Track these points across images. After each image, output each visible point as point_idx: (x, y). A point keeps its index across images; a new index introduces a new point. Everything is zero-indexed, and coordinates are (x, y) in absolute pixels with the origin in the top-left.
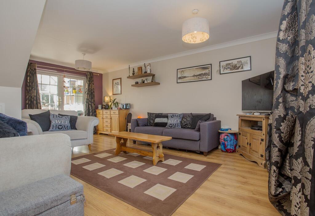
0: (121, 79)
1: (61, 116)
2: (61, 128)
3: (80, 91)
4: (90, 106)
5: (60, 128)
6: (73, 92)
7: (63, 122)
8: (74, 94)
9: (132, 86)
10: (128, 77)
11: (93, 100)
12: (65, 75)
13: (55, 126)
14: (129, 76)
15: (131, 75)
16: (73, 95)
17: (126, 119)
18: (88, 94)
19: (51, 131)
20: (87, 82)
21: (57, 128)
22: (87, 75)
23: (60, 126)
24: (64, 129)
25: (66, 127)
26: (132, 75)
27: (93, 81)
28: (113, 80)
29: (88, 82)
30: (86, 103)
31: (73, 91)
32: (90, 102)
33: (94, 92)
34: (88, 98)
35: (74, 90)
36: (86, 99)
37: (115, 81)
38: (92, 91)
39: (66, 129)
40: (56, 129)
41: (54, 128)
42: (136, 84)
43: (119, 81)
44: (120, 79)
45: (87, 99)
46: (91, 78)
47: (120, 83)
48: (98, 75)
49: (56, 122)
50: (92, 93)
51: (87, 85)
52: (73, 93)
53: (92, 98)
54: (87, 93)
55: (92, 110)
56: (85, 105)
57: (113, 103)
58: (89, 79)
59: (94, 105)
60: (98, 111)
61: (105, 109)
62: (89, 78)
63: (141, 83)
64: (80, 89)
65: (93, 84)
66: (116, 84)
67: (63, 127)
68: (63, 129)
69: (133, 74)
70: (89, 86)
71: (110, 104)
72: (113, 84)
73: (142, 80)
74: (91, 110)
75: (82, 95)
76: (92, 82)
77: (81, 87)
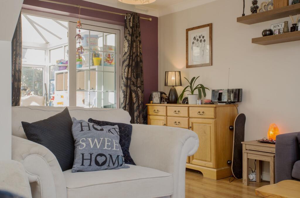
0: (210, 26)
1: (99, 127)
2: (104, 163)
3: (108, 60)
4: (134, 95)
5: (100, 163)
6: (93, 62)
7: (106, 144)
8: (96, 67)
9: (255, 41)
10: (239, 20)
11: (139, 82)
12: (82, 21)
13: (87, 156)
14: (244, 15)
15: (248, 12)
16: (94, 70)
17: (232, 130)
18: (129, 66)
19: (78, 171)
20: (126, 37)
21: (93, 163)
22: (125, 21)
23: (101, 155)
24: (111, 164)
25: (114, 161)
26: (250, 13)
27: (140, 35)
28: (188, 30)
29: (129, 38)
30: (124, 88)
31: (94, 58)
32: (133, 84)
33: (141, 61)
34: (129, 76)
35: (95, 56)
36: (124, 79)
37: (192, 34)
38: (139, 60)
39: (116, 165)
40: (90, 165)
41: (86, 163)
42: (265, 35)
43: (205, 32)
44: (208, 28)
45: (127, 78)
46: (137, 27)
47: (207, 38)
48: (150, 19)
49: (88, 145)
50: (137, 64)
51: (126, 44)
52: (93, 65)
53: (138, 76)
54: (126, 63)
55: (139, 106)
56: (124, 92)
57: (189, 89)
58: (131, 30)
59: (142, 92)
60: (152, 108)
61: (169, 102)
62: (132, 28)
63: (281, 31)
64: (109, 55)
65: (140, 42)
66: (195, 41)
67: (108, 159)
68: (107, 164)
69: (254, 10)
70: (131, 47)
71: (179, 90)
72: (187, 39)
73: (286, 23)
74: (136, 106)
75: (112, 69)
76: (137, 37)
77: (111, 51)
